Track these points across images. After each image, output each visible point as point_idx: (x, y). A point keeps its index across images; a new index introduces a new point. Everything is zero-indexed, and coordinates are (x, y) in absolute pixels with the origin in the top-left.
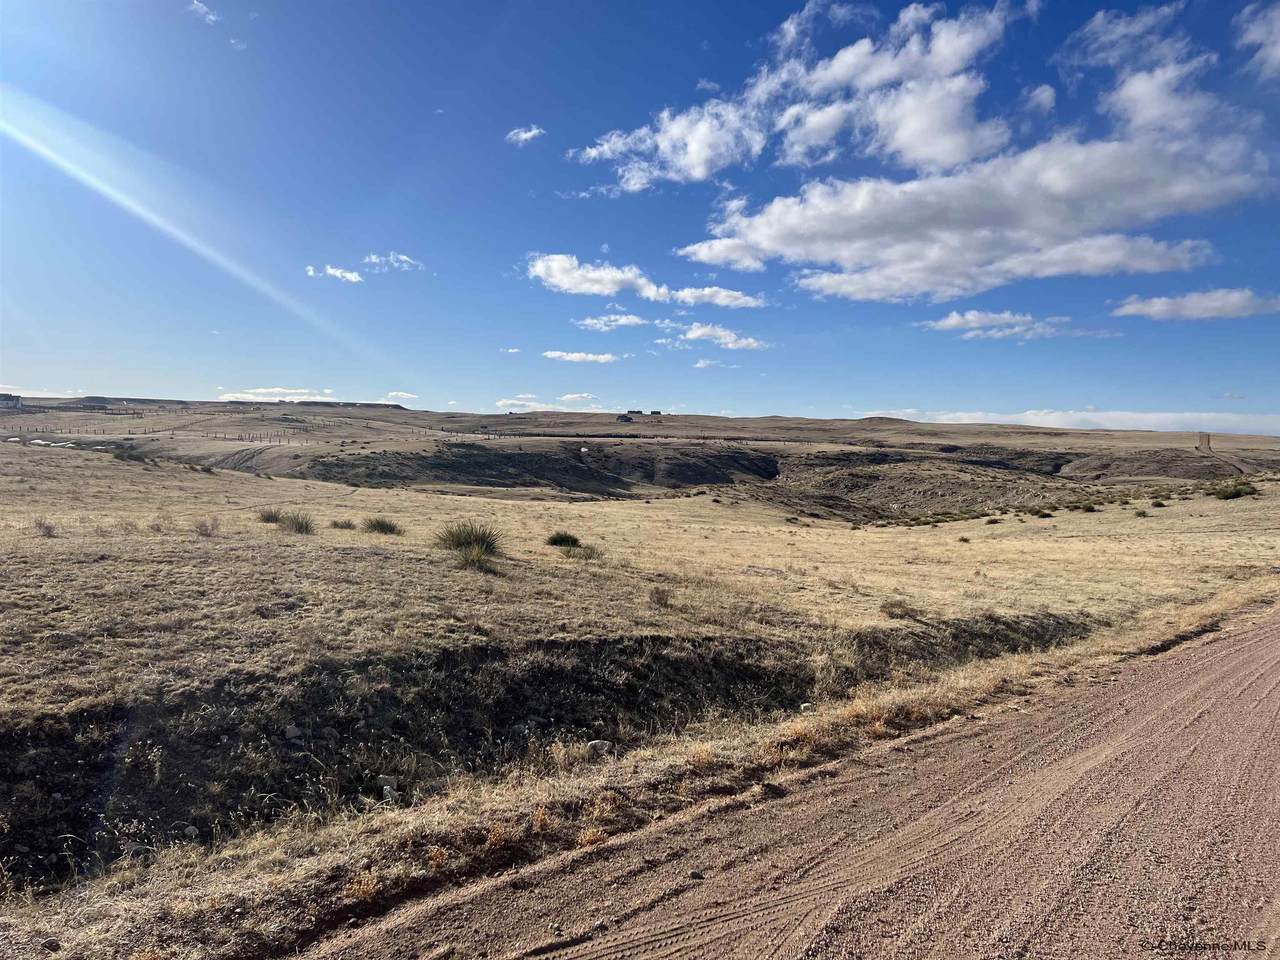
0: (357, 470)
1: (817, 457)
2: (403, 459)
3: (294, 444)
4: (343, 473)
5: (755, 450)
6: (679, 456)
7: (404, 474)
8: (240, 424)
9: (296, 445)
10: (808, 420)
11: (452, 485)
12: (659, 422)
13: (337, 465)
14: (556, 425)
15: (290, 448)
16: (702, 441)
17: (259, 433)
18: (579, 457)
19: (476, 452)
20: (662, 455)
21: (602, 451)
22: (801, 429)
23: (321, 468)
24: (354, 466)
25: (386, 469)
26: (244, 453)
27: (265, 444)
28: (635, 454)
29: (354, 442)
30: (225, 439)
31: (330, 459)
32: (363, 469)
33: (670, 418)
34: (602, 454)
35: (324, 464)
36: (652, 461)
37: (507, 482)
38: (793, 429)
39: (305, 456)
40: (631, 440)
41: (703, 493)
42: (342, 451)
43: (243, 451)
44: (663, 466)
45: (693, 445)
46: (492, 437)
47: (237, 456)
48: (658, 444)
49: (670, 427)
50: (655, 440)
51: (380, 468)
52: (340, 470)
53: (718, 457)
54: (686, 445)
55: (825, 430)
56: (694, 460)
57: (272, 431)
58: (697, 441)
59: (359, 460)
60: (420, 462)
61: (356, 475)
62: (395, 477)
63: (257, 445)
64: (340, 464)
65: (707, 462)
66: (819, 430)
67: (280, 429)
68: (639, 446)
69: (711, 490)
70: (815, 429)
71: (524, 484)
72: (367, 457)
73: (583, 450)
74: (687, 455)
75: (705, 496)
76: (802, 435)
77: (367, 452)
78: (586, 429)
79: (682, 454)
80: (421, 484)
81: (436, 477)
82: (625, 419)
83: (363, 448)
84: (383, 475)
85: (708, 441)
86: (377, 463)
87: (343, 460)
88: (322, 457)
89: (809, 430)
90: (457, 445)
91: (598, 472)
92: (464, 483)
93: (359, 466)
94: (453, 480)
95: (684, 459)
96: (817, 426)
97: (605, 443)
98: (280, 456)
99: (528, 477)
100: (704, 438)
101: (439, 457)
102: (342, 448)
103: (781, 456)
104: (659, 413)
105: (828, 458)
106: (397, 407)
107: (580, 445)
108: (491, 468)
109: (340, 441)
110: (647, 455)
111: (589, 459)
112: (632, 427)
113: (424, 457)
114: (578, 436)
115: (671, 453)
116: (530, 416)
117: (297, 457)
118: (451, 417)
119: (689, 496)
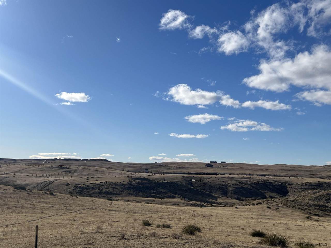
0: (95, 191)
1: (306, 185)
2: (114, 185)
3: (66, 178)
4: (88, 192)
5: (276, 181)
6: (239, 184)
7: (115, 192)
8: (42, 169)
9: (66, 179)
10: (298, 166)
11: (136, 198)
12: (226, 167)
13: (86, 188)
14: (177, 168)
15: (65, 180)
16: (249, 177)
17: (50, 173)
18: (191, 184)
19: (146, 182)
20: (230, 183)
21: (202, 181)
22: (295, 171)
23: (79, 190)
24: (93, 189)
25: (107, 190)
26: (45, 183)
27: (54, 178)
28: (218, 183)
29: (92, 177)
30: (36, 176)
31: (83, 185)
32: (97, 190)
33: (230, 165)
34: (202, 183)
35: (80, 188)
36: (226, 186)
37: (161, 196)
38: (291, 170)
39: (71, 184)
40: (215, 176)
41: (260, 203)
42: (87, 182)
43: (45, 182)
44: (231, 188)
45: (245, 178)
46: (151, 174)
47: (42, 184)
48: (228, 178)
49: (231, 169)
50: (226, 176)
51: (105, 190)
52: (87, 191)
53: (258, 184)
54: (242, 178)
55: (307, 171)
56: (246, 186)
57: (56, 173)
58: (247, 176)
59: (95, 186)
60: (122, 187)
61: (94, 193)
62: (111, 193)
63: (50, 179)
64: (87, 188)
65: (253, 187)
66: (304, 171)
67: (59, 172)
68: (219, 179)
69: (264, 202)
70: (302, 171)
71: (168, 197)
72: (99, 184)
73: (193, 180)
74: (243, 183)
75: (262, 205)
76: (296, 173)
77: (98, 182)
78: (192, 170)
79: (240, 183)
80: (123, 197)
81: (129, 193)
82: (210, 165)
83: (96, 180)
84: (106, 193)
85: (252, 177)
86: (103, 187)
87: (88, 186)
88: (79, 185)
89: (299, 171)
90: (137, 179)
91: (200, 191)
92: (142, 196)
93: (95, 189)
94: (136, 195)
95: (241, 185)
96: (303, 169)
97: (203, 177)
98: (61, 184)
99: (170, 194)
100: (250, 175)
101: (130, 184)
102: (87, 180)
103: (289, 184)
104: (225, 162)
105: (312, 185)
106: (106, 160)
107: (192, 178)
108: (153, 190)
109: (86, 177)
110: (223, 183)
111: (196, 185)
112: (213, 169)
113: (123, 185)
114: (189, 174)
115: (235, 182)
116: (164, 164)
117: (68, 185)
118: (129, 165)
119: (254, 205)
